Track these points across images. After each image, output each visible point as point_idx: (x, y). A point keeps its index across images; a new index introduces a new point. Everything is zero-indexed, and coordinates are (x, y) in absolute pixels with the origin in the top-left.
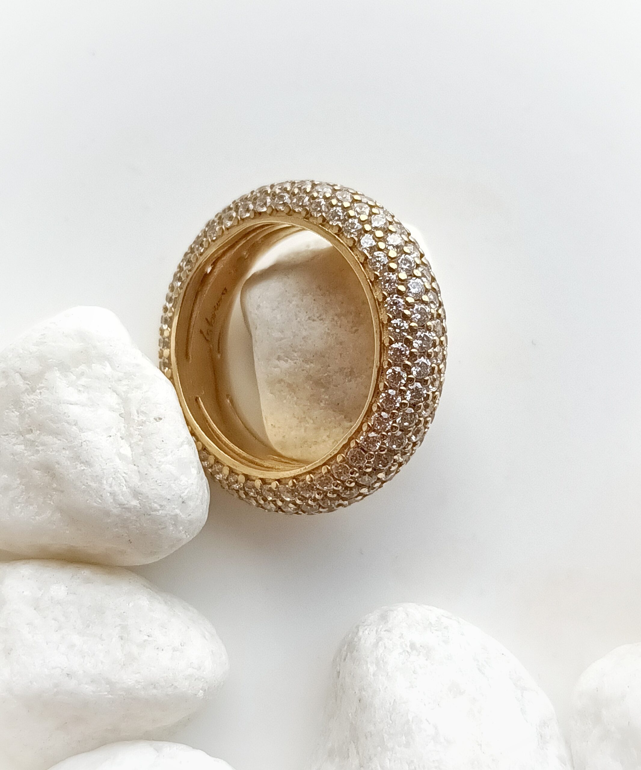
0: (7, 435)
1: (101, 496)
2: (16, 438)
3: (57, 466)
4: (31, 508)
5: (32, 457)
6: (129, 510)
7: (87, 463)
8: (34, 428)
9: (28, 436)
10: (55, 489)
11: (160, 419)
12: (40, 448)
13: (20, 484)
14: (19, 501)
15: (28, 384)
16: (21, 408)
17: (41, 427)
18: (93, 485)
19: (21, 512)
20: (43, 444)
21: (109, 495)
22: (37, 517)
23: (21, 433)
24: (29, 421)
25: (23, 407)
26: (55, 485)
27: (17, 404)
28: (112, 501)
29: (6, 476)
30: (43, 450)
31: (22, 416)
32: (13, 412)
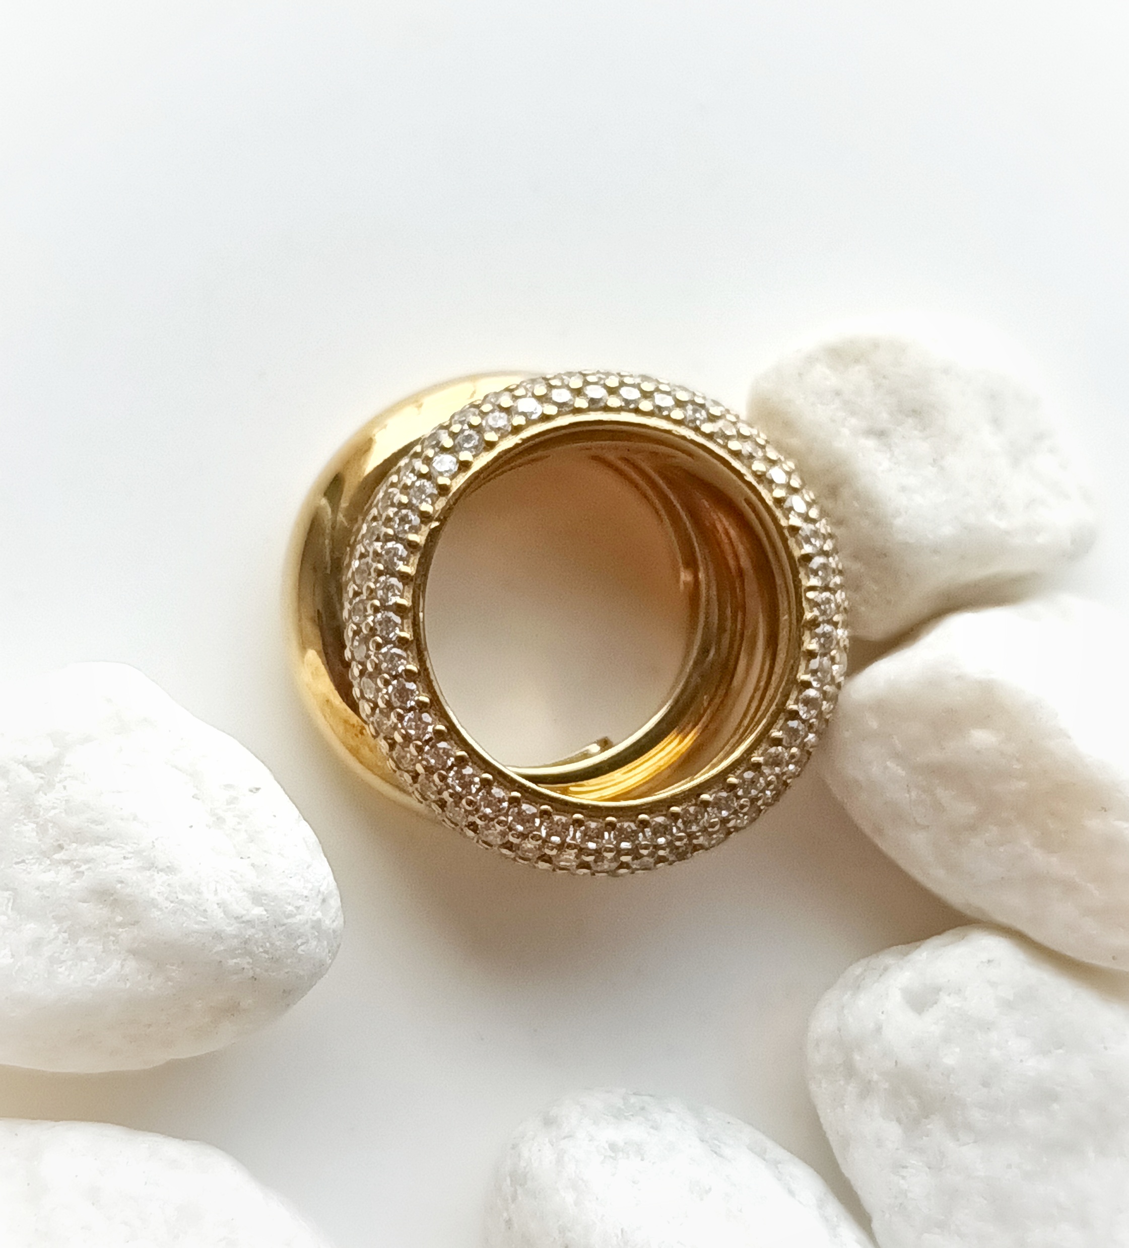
0: (23, 861)
1: (205, 911)
2: (37, 864)
3: (119, 886)
4: (85, 964)
5: (72, 884)
6: (250, 923)
7: (170, 870)
8: (65, 841)
9: (57, 856)
10: (120, 925)
11: (258, 789)
12: (84, 868)
13: (59, 932)
14: (63, 958)
15: (42, 778)
16: (36, 816)
17: (79, 837)
18: (187, 898)
19: (69, 975)
20: (87, 861)
21: (216, 906)
22: (99, 977)
23: (44, 854)
24: (55, 833)
25: (41, 813)
26: (119, 919)
27: (29, 810)
28: (222, 915)
29: (32, 925)
30: (89, 868)
31: (42, 829)
32: (25, 824)
